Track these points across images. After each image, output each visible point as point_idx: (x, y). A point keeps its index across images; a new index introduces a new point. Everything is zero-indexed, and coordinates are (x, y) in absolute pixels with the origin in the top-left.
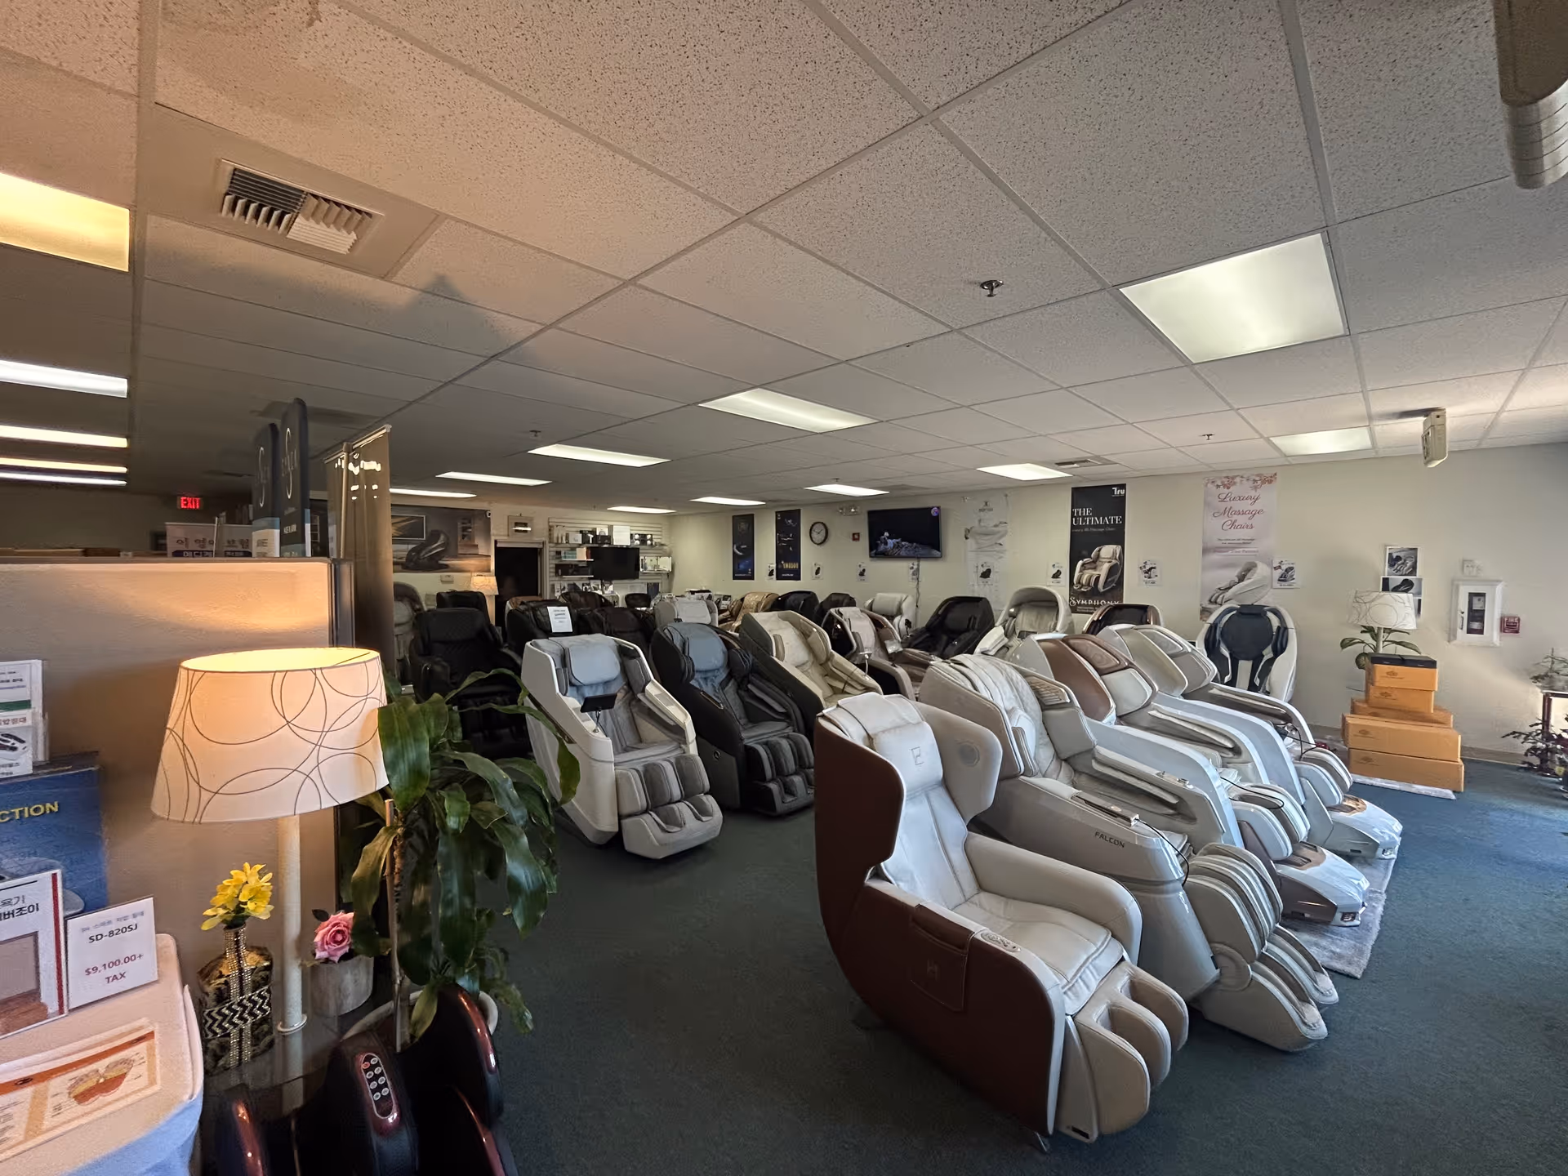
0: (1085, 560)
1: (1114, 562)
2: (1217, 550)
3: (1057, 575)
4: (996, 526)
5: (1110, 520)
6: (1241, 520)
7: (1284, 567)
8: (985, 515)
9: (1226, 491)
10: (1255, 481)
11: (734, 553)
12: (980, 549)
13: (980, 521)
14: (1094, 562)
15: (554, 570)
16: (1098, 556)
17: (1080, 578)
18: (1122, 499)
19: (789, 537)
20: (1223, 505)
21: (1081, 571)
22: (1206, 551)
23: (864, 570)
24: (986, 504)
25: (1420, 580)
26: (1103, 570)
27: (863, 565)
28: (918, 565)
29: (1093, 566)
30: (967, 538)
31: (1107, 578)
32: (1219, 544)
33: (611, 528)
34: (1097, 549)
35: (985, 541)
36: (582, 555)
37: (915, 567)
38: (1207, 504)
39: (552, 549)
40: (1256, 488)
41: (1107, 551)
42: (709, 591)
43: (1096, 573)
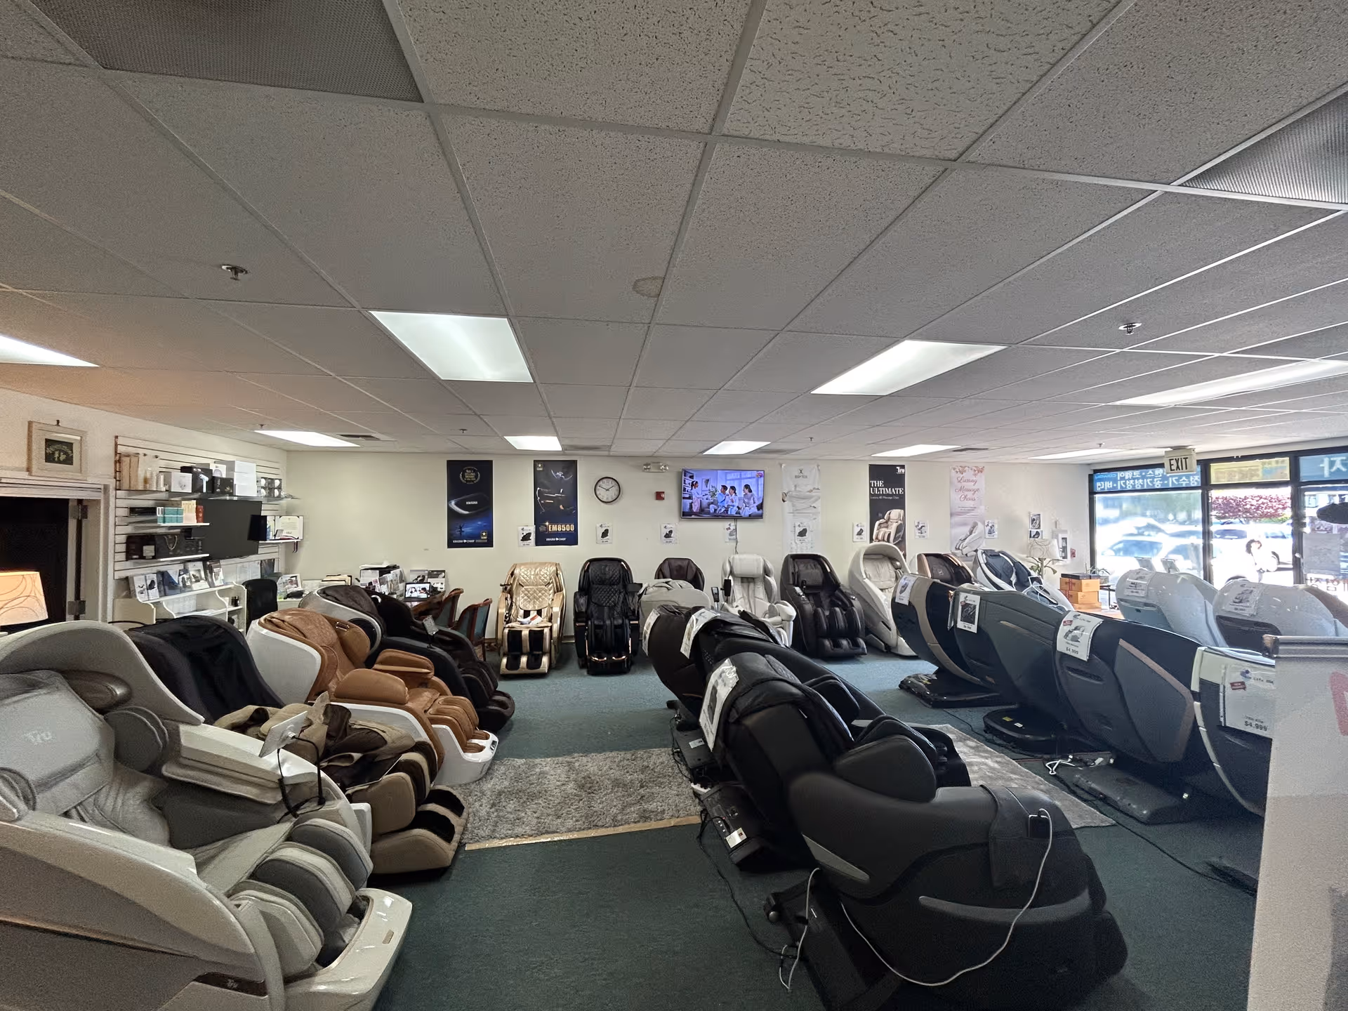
0: (881, 520)
1: (900, 522)
2: (959, 514)
3: (860, 533)
4: (811, 491)
5: (896, 491)
6: (970, 494)
7: (990, 525)
8: (800, 481)
9: (961, 476)
10: (975, 471)
11: (450, 511)
12: (796, 512)
13: (795, 486)
14: (887, 522)
15: (123, 548)
16: (889, 519)
17: (877, 535)
18: (903, 476)
19: (559, 493)
20: (959, 485)
21: (878, 529)
22: (952, 515)
23: (671, 532)
24: (801, 472)
25: (1042, 531)
26: (892, 529)
27: (668, 526)
28: (736, 526)
29: (885, 525)
30: (784, 501)
31: (896, 535)
32: (959, 510)
33: (231, 466)
34: (888, 512)
35: (800, 505)
36: (189, 516)
37: (732, 528)
38: (951, 483)
39: (120, 503)
40: (975, 475)
41: (895, 513)
42: (395, 567)
43: (888, 531)
